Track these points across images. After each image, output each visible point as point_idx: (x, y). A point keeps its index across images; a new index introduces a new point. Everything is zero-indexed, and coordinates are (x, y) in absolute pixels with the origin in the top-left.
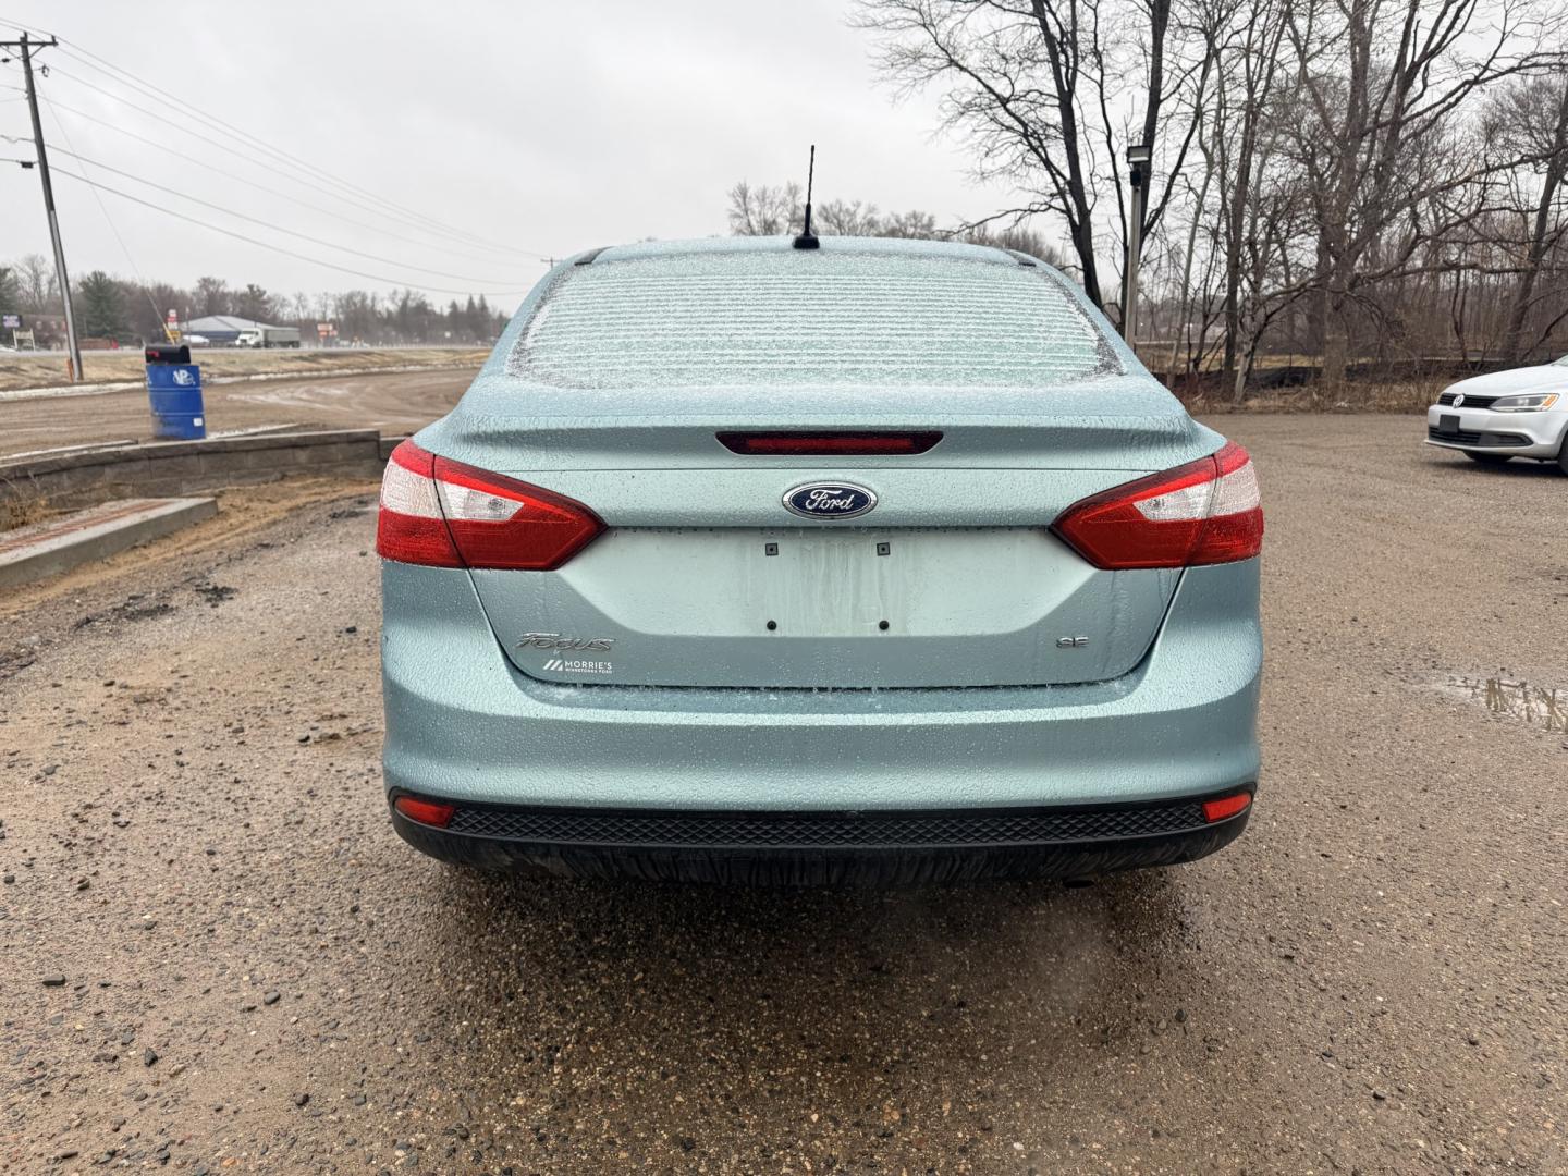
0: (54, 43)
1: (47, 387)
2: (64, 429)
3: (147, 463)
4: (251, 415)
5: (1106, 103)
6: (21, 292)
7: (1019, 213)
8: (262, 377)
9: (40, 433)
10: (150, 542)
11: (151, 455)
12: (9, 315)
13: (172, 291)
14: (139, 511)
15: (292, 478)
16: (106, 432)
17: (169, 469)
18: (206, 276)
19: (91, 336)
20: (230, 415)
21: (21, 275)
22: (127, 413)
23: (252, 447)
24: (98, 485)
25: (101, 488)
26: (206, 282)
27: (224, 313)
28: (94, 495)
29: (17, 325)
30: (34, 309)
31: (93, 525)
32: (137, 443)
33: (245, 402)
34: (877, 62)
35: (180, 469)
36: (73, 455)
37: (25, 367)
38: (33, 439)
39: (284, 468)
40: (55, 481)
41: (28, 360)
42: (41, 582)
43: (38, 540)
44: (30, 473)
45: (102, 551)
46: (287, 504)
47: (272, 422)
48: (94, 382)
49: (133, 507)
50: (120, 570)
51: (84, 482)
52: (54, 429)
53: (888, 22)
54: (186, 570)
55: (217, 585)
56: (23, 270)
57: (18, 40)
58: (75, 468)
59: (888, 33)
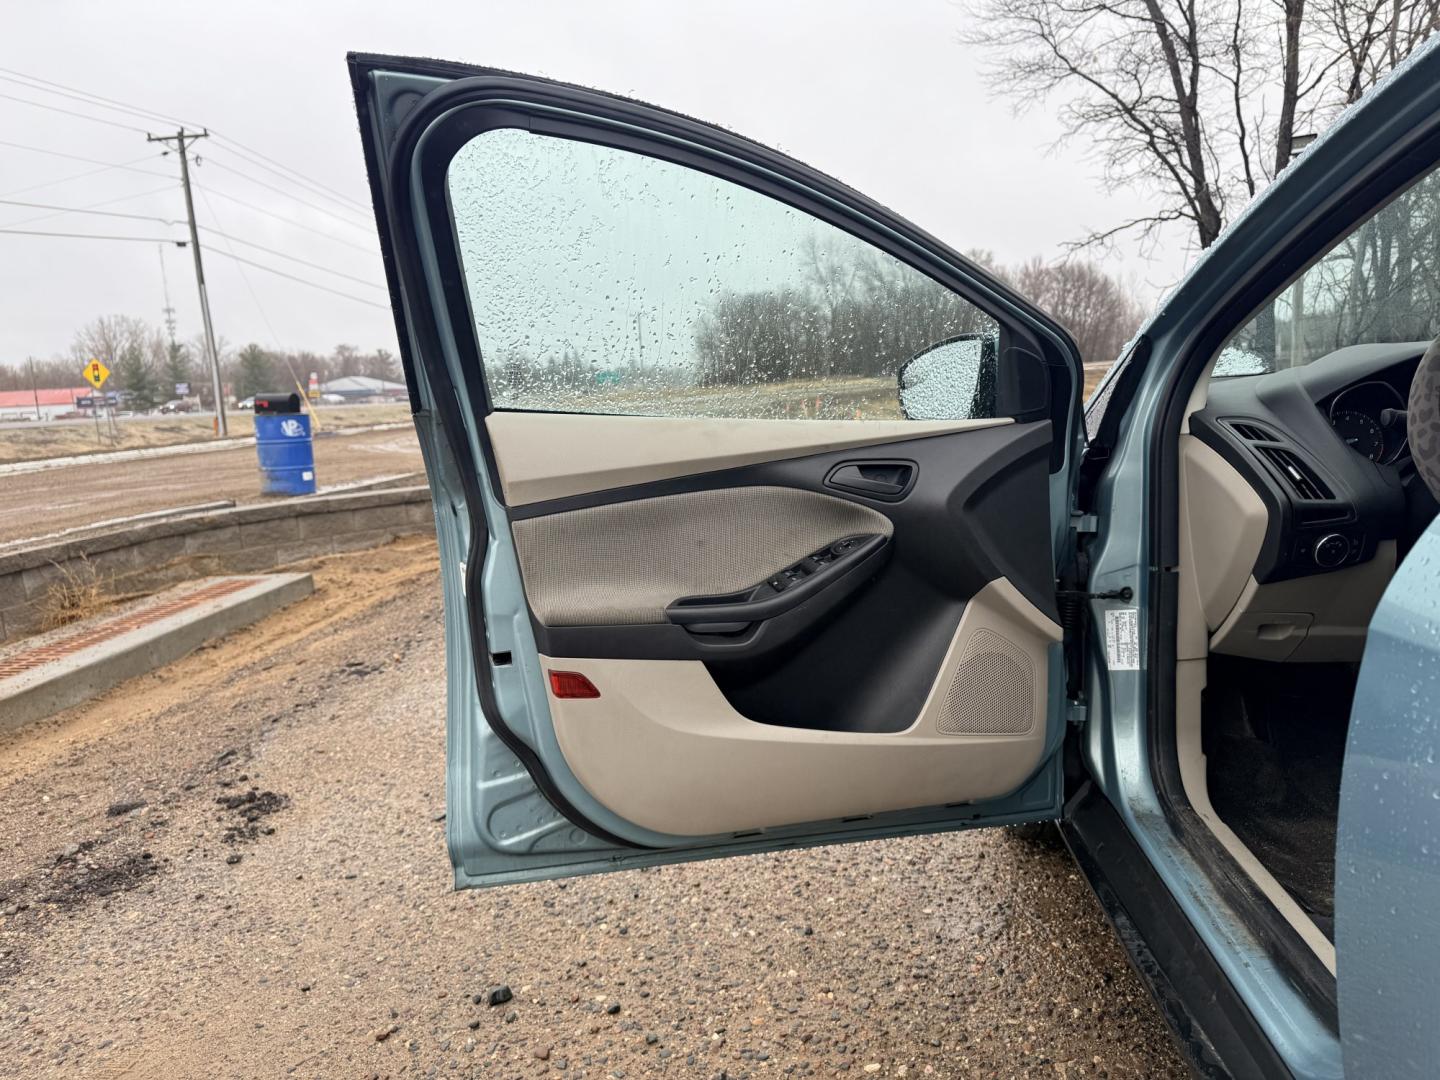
0: (206, 135)
1: (186, 443)
2: (180, 487)
3: (237, 529)
4: (369, 465)
5: (1242, 102)
6: (191, 364)
7: (1149, 222)
8: (384, 427)
10: (223, 640)
11: (243, 520)
12: (182, 383)
13: (313, 358)
14: (214, 596)
15: (406, 541)
17: (263, 536)
18: (342, 343)
20: (348, 465)
21: (193, 350)
22: (241, 468)
23: (359, 505)
24: (176, 560)
25: (180, 564)
26: (342, 349)
27: (356, 374)
28: (171, 573)
29: (187, 391)
30: (201, 378)
31: (150, 621)
32: (234, 505)
33: (365, 452)
34: (991, 78)
35: (275, 535)
36: (148, 524)
37: (185, 427)
38: (143, 499)
39: (394, 529)
40: (122, 558)
41: (188, 421)
42: (58, 717)
45: (154, 660)
46: (399, 574)
47: (389, 472)
48: (232, 438)
49: (212, 589)
50: (175, 689)
51: (159, 557)
52: (171, 487)
53: (1003, 35)
54: (231, 723)
55: (260, 783)
56: (193, 346)
57: (176, 135)
58: (149, 541)
59: (1002, 47)
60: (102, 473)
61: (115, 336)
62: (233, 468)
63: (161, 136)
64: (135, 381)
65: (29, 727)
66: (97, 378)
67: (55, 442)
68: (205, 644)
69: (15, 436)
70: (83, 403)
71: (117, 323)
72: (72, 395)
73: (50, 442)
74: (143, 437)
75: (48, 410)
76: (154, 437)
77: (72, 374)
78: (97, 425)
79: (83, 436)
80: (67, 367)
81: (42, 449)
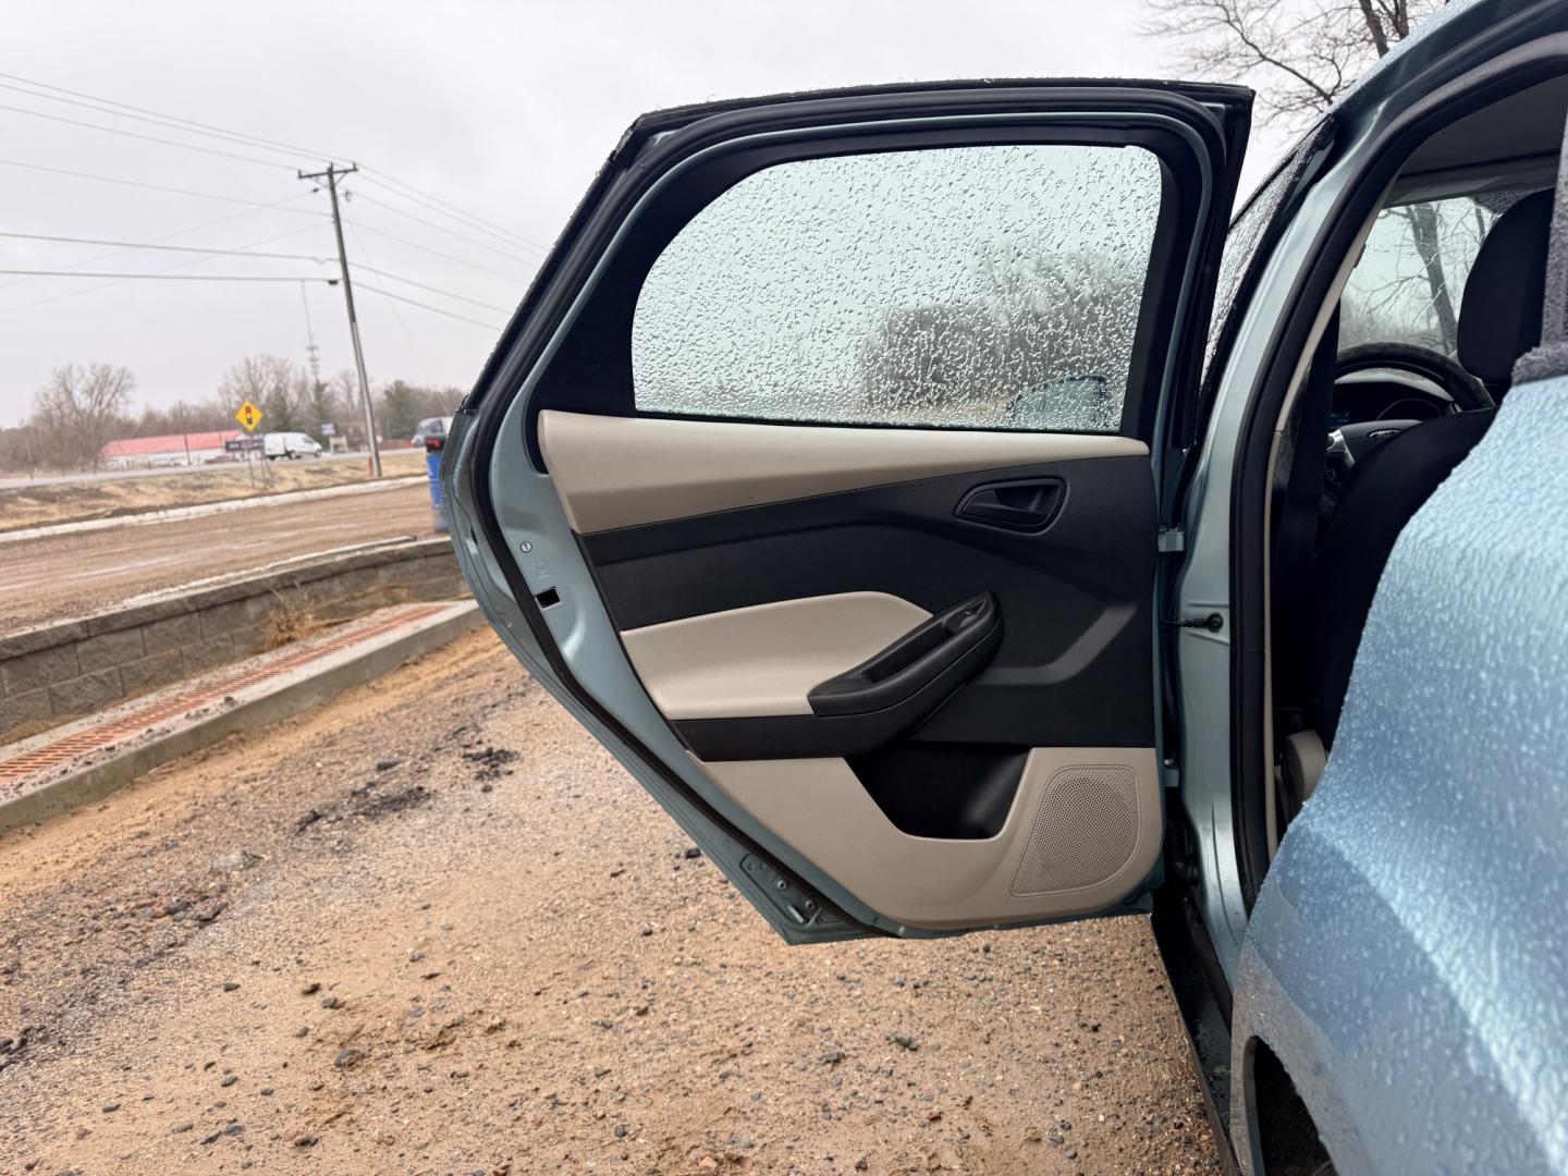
0: (355, 170)
1: (346, 485)
2: (352, 525)
3: (423, 561)
6: (336, 404)
9: (331, 531)
10: (422, 657)
11: (427, 552)
12: (329, 423)
14: (411, 620)
16: (390, 528)
17: (446, 567)
19: (393, 438)
21: (337, 388)
22: (414, 506)
24: (371, 589)
25: (375, 592)
28: (367, 601)
29: (333, 432)
30: (347, 418)
31: (360, 640)
32: (415, 539)
36: (346, 556)
37: (336, 468)
38: (322, 537)
40: (326, 587)
41: (338, 462)
42: (296, 719)
43: (299, 664)
44: (296, 583)
45: (368, 673)
48: (390, 478)
49: (406, 614)
50: (386, 697)
51: (357, 587)
52: (343, 526)
53: (1184, 24)
54: (455, 710)
55: (492, 745)
56: (338, 384)
57: (325, 170)
58: (348, 572)
59: (1184, 37)
60: (272, 515)
61: (261, 378)
62: (399, 508)
63: (311, 172)
64: (281, 422)
65: (276, 725)
66: (250, 421)
67: (211, 486)
68: (408, 661)
69: (173, 481)
70: (232, 446)
71: (264, 364)
72: (221, 439)
73: (207, 487)
74: (295, 480)
75: (196, 455)
76: (305, 479)
77: (221, 418)
78: (251, 468)
79: (238, 480)
80: (214, 410)
81: (198, 494)
